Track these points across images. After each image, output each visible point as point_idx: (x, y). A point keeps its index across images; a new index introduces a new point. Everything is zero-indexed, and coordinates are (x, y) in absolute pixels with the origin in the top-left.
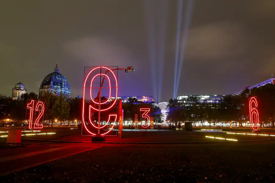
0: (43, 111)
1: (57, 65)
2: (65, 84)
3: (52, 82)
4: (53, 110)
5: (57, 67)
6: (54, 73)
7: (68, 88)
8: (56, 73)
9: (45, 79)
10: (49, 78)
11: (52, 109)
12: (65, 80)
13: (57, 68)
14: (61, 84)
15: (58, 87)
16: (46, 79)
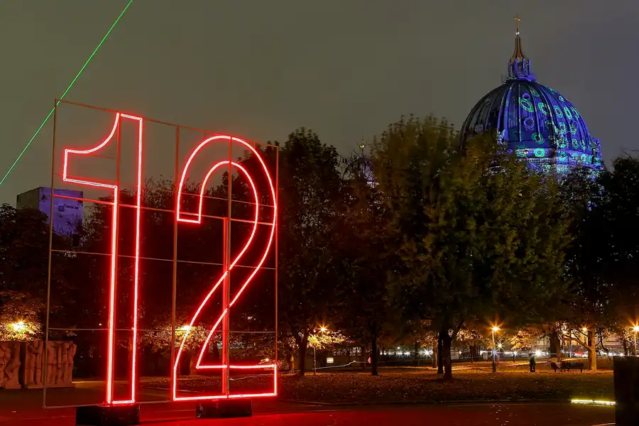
0: (263, 231)
1: (518, 40)
2: (569, 136)
3: (501, 130)
4: (428, 241)
5: (518, 52)
6: (509, 82)
7: (586, 152)
8: (520, 83)
9: (469, 124)
10: (485, 115)
11: (425, 231)
12: (566, 109)
13: (519, 60)
14: (549, 132)
15: (536, 151)
16: (474, 121)
